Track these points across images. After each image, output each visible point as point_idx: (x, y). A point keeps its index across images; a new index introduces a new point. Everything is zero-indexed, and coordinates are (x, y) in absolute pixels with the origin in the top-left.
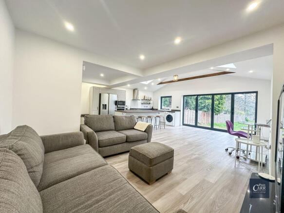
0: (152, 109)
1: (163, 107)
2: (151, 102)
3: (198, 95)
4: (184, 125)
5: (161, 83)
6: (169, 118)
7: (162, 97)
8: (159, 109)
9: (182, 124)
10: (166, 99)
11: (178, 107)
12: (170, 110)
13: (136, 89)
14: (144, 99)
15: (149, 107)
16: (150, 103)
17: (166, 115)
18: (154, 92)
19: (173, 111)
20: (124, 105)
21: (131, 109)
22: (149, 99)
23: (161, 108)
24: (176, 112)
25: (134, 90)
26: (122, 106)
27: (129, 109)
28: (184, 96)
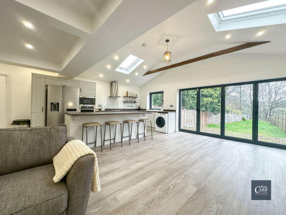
0: (139, 109)
1: (153, 107)
2: (137, 100)
3: (200, 88)
4: (180, 130)
5: (148, 73)
6: (160, 122)
7: (151, 94)
8: (148, 108)
9: (177, 130)
10: (157, 96)
11: (172, 106)
12: (162, 110)
13: (115, 82)
14: (127, 96)
15: (134, 106)
16: (135, 102)
17: (156, 118)
18: (142, 87)
19: (166, 112)
20: (94, 104)
21: (106, 110)
22: (134, 96)
23: (151, 108)
24: (170, 113)
25: (111, 84)
26: (91, 106)
27: (103, 109)
28: (180, 90)
